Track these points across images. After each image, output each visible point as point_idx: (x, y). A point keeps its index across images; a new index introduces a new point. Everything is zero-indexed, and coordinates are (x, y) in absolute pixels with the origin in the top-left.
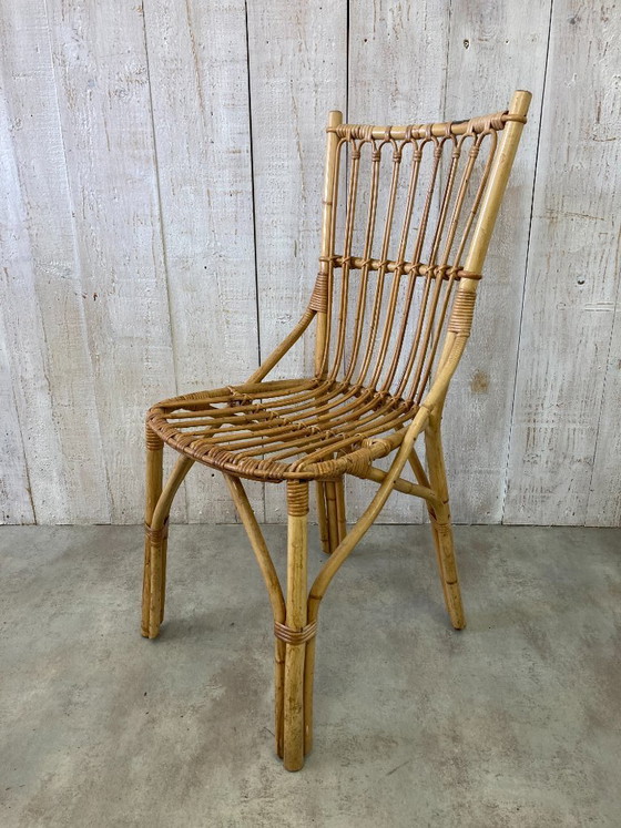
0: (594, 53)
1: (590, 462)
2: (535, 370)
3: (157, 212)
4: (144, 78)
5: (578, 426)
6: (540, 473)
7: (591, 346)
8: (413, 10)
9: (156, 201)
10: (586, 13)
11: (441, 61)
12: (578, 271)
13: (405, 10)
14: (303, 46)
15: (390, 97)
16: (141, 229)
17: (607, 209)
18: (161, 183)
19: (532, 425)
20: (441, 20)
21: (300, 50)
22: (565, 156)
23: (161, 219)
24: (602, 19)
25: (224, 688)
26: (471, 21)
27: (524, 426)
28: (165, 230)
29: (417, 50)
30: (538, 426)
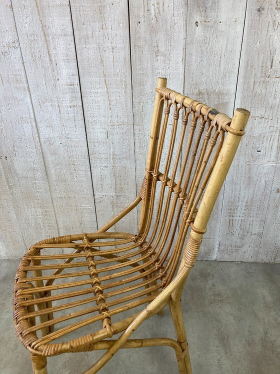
0: (271, 28)
1: (260, 235)
2: (233, 193)
3: (33, 117)
4: (17, 45)
5: (255, 219)
6: (235, 239)
7: (263, 182)
8: (166, 5)
9: (31, 111)
10: (267, 5)
11: (182, 35)
12: (257, 145)
13: (161, 5)
14: (104, 26)
15: (155, 54)
16: (25, 125)
17: (275, 114)
18: (33, 102)
19: (231, 218)
20: (182, 10)
21: (102, 29)
22: (252, 87)
23: (35, 120)
24: (276, 8)
25: (69, 371)
26: (200, 11)
27: (228, 218)
28: (38, 125)
29: (169, 28)
30: (234, 218)
